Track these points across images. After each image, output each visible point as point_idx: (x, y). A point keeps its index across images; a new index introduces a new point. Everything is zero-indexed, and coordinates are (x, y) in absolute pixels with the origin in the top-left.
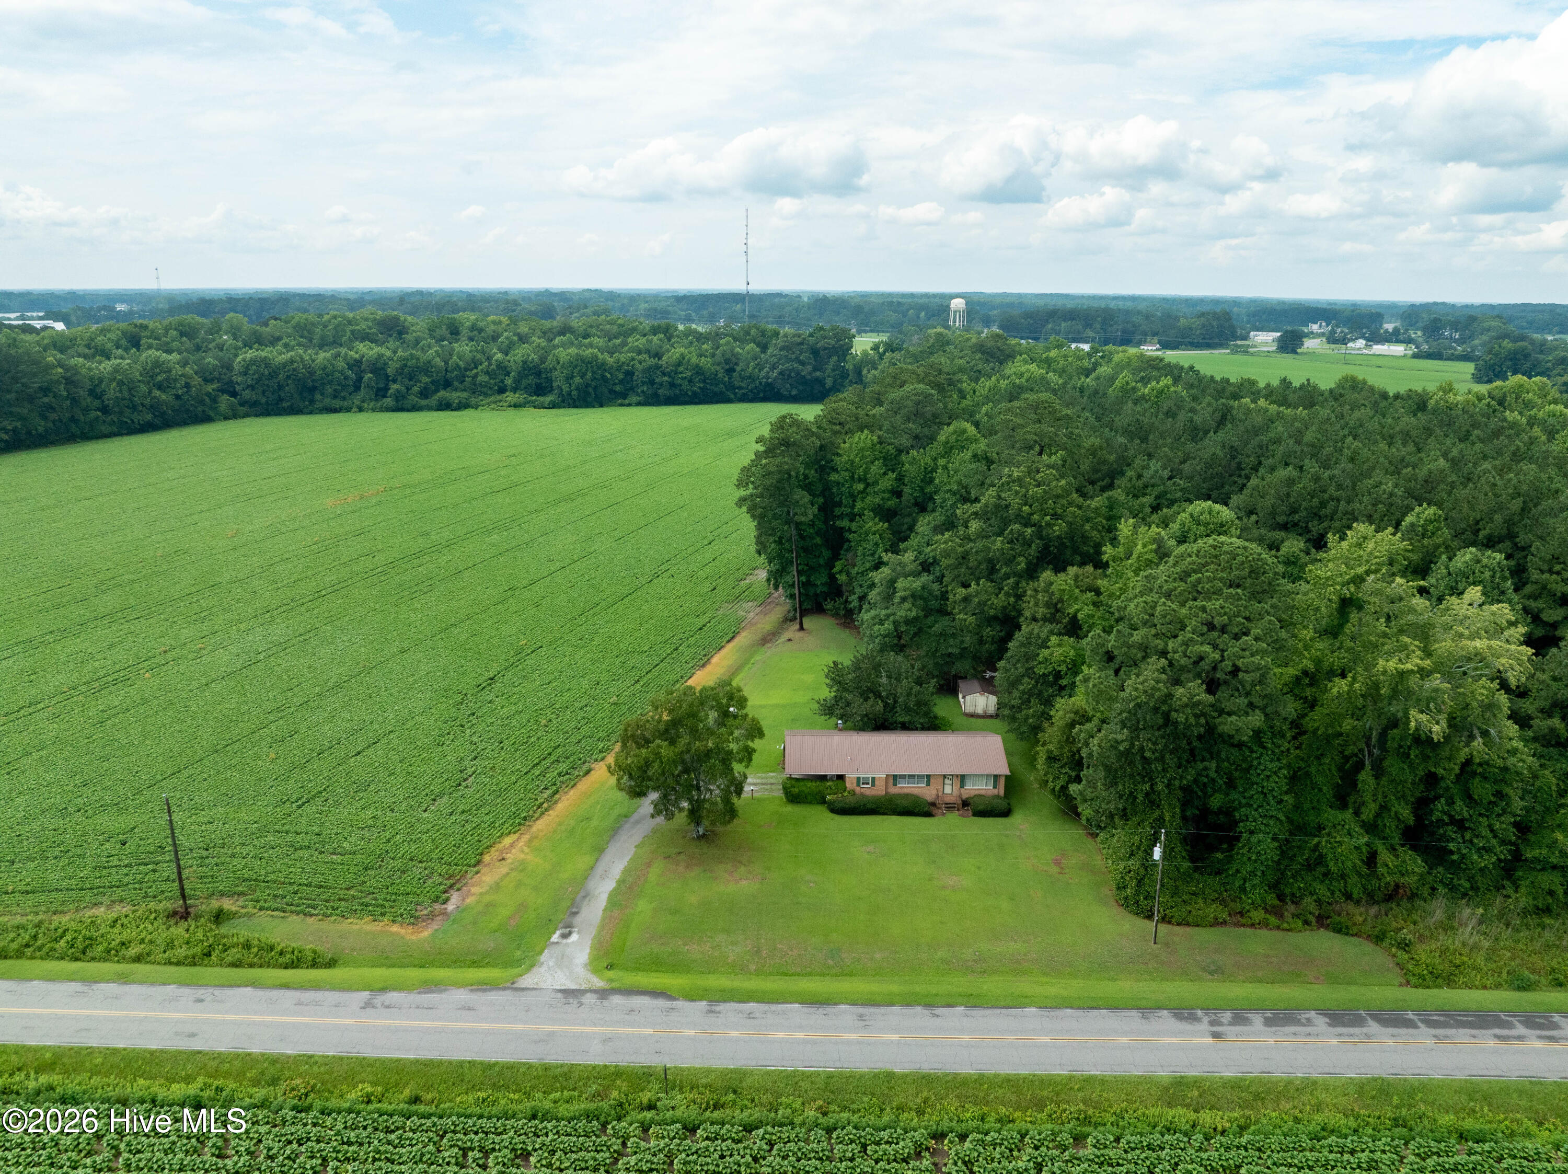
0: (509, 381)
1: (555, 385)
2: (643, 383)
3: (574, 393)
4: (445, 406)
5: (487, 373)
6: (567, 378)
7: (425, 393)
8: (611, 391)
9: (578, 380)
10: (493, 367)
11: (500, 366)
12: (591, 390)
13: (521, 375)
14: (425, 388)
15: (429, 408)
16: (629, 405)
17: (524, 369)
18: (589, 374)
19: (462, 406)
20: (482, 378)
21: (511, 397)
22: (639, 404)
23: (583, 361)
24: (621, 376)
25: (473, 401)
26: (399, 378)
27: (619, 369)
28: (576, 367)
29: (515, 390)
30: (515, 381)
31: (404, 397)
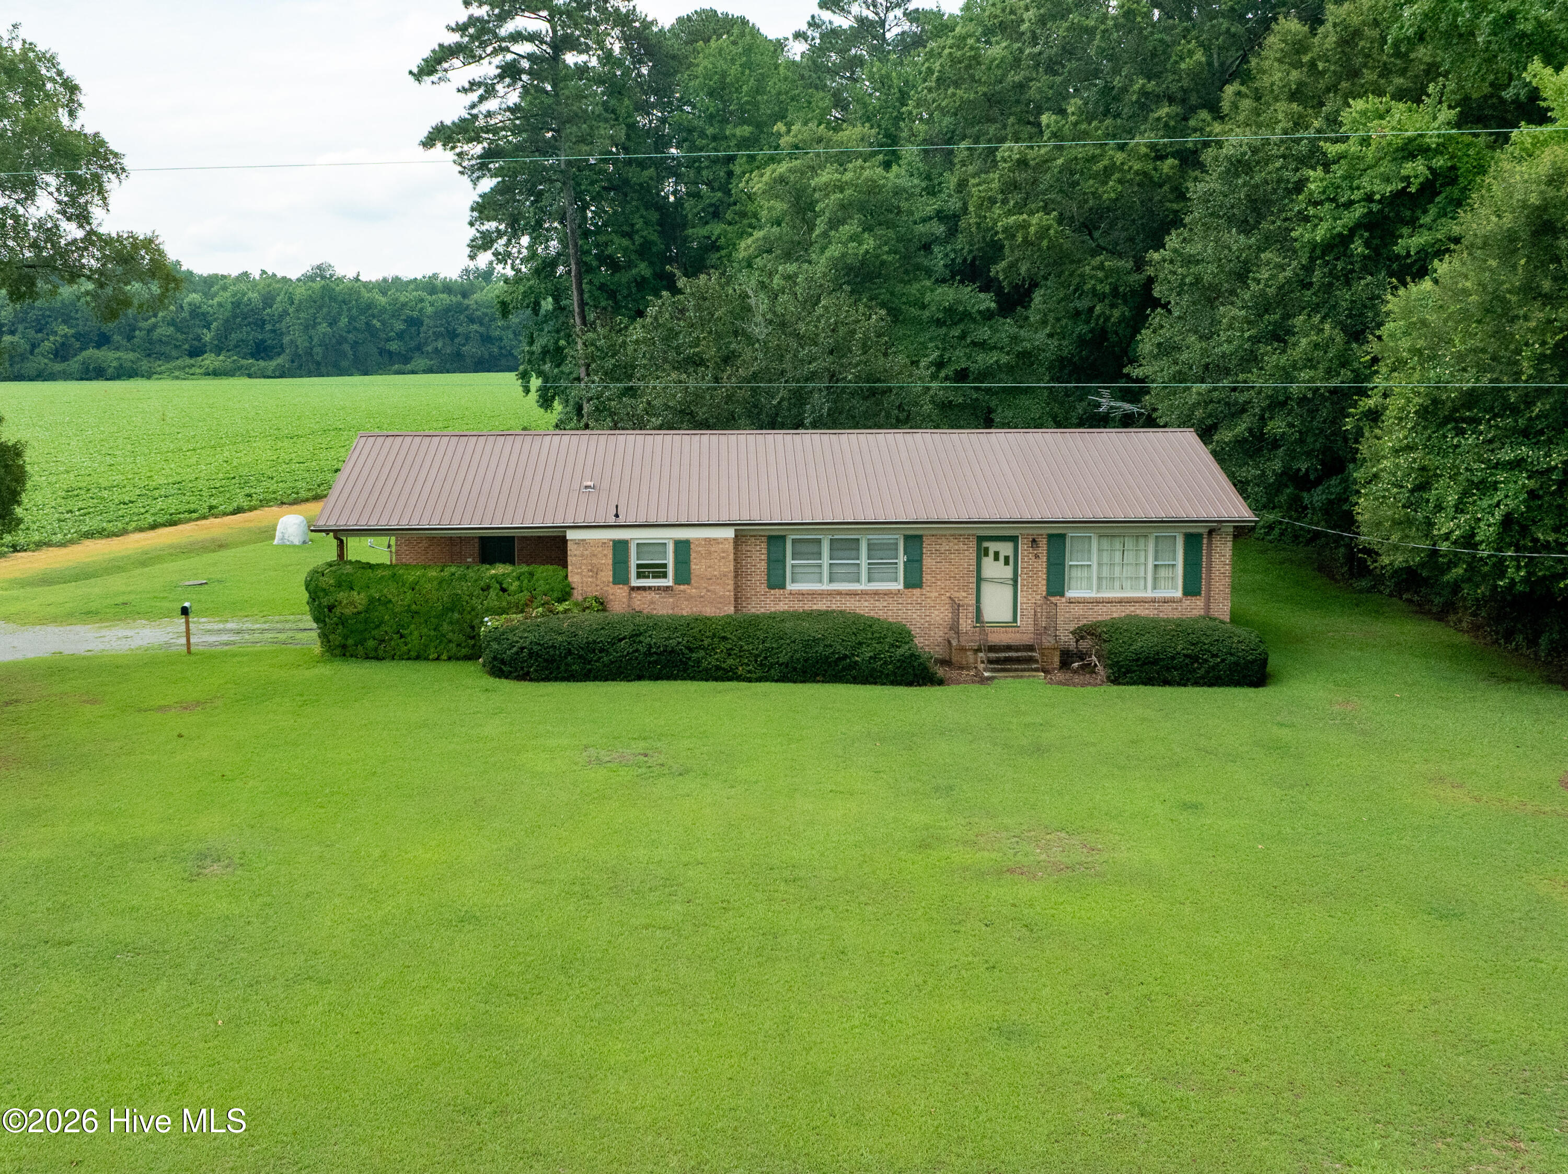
0: (208, 336)
1: (286, 339)
2: (437, 336)
3: (318, 350)
4: (95, 373)
5: (172, 323)
6: (307, 327)
7: (61, 353)
8: (382, 352)
9: (323, 328)
10: (185, 314)
11: (195, 312)
12: (346, 347)
13: (228, 327)
14: (63, 344)
15: (66, 376)
16: (413, 372)
17: (235, 316)
18: (344, 320)
19: (124, 373)
20: (164, 331)
21: (210, 360)
22: (430, 371)
23: (333, 299)
24: (399, 326)
25: (145, 365)
26: (20, 328)
27: (395, 315)
28: (321, 307)
29: (218, 350)
30: (218, 337)
31: (23, 358)
